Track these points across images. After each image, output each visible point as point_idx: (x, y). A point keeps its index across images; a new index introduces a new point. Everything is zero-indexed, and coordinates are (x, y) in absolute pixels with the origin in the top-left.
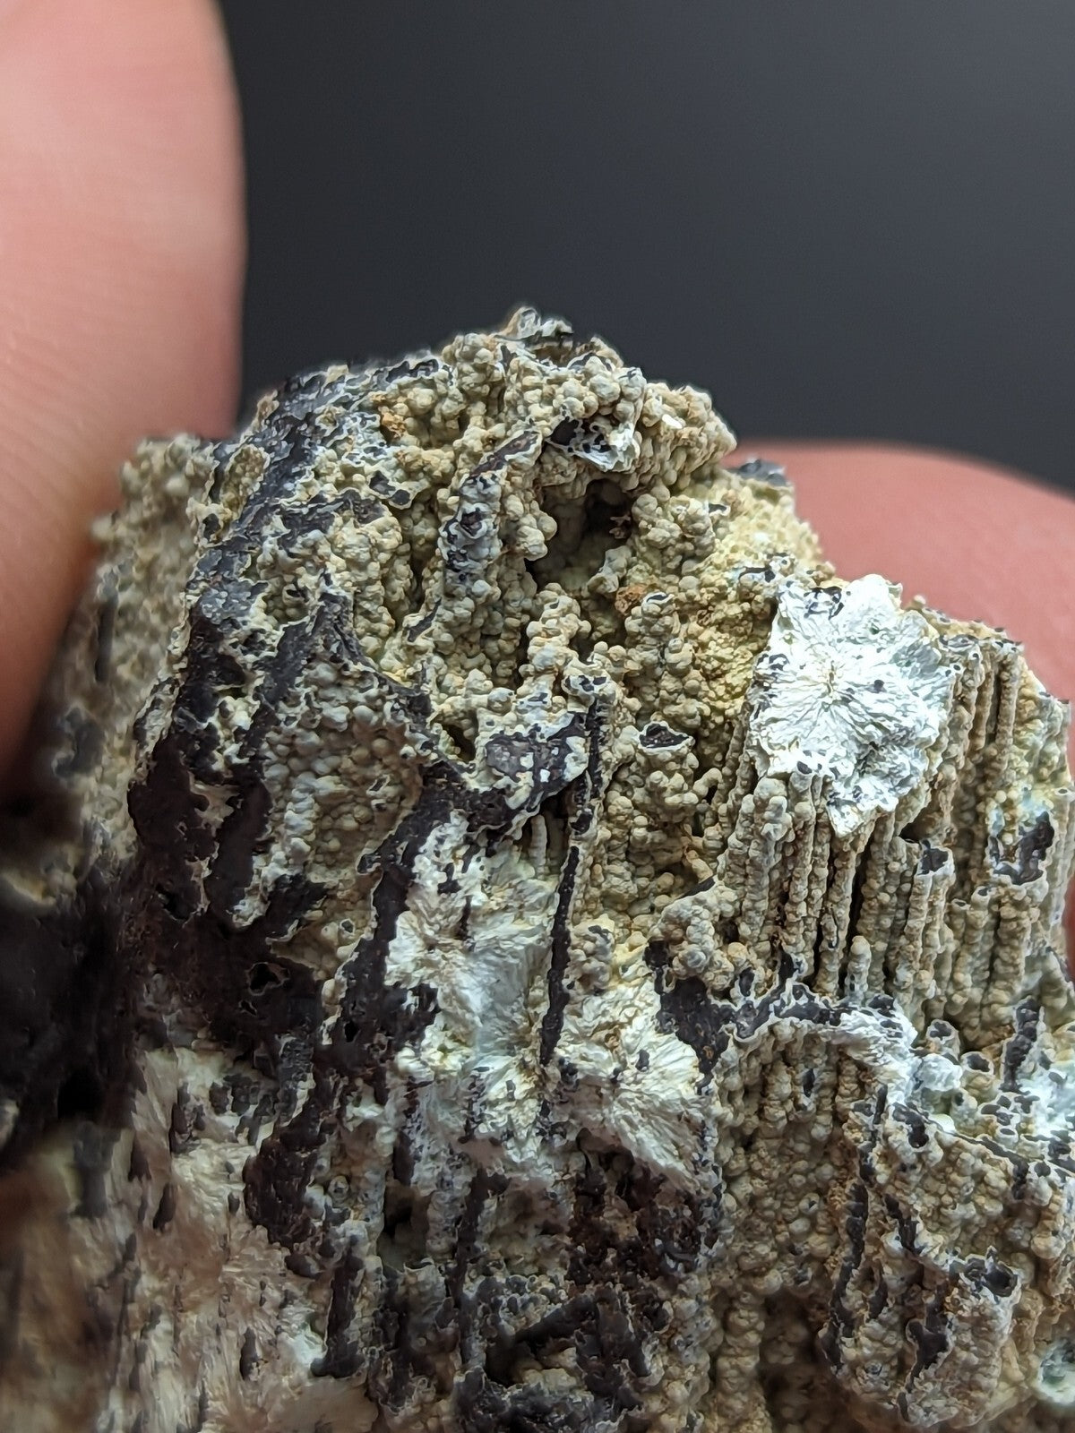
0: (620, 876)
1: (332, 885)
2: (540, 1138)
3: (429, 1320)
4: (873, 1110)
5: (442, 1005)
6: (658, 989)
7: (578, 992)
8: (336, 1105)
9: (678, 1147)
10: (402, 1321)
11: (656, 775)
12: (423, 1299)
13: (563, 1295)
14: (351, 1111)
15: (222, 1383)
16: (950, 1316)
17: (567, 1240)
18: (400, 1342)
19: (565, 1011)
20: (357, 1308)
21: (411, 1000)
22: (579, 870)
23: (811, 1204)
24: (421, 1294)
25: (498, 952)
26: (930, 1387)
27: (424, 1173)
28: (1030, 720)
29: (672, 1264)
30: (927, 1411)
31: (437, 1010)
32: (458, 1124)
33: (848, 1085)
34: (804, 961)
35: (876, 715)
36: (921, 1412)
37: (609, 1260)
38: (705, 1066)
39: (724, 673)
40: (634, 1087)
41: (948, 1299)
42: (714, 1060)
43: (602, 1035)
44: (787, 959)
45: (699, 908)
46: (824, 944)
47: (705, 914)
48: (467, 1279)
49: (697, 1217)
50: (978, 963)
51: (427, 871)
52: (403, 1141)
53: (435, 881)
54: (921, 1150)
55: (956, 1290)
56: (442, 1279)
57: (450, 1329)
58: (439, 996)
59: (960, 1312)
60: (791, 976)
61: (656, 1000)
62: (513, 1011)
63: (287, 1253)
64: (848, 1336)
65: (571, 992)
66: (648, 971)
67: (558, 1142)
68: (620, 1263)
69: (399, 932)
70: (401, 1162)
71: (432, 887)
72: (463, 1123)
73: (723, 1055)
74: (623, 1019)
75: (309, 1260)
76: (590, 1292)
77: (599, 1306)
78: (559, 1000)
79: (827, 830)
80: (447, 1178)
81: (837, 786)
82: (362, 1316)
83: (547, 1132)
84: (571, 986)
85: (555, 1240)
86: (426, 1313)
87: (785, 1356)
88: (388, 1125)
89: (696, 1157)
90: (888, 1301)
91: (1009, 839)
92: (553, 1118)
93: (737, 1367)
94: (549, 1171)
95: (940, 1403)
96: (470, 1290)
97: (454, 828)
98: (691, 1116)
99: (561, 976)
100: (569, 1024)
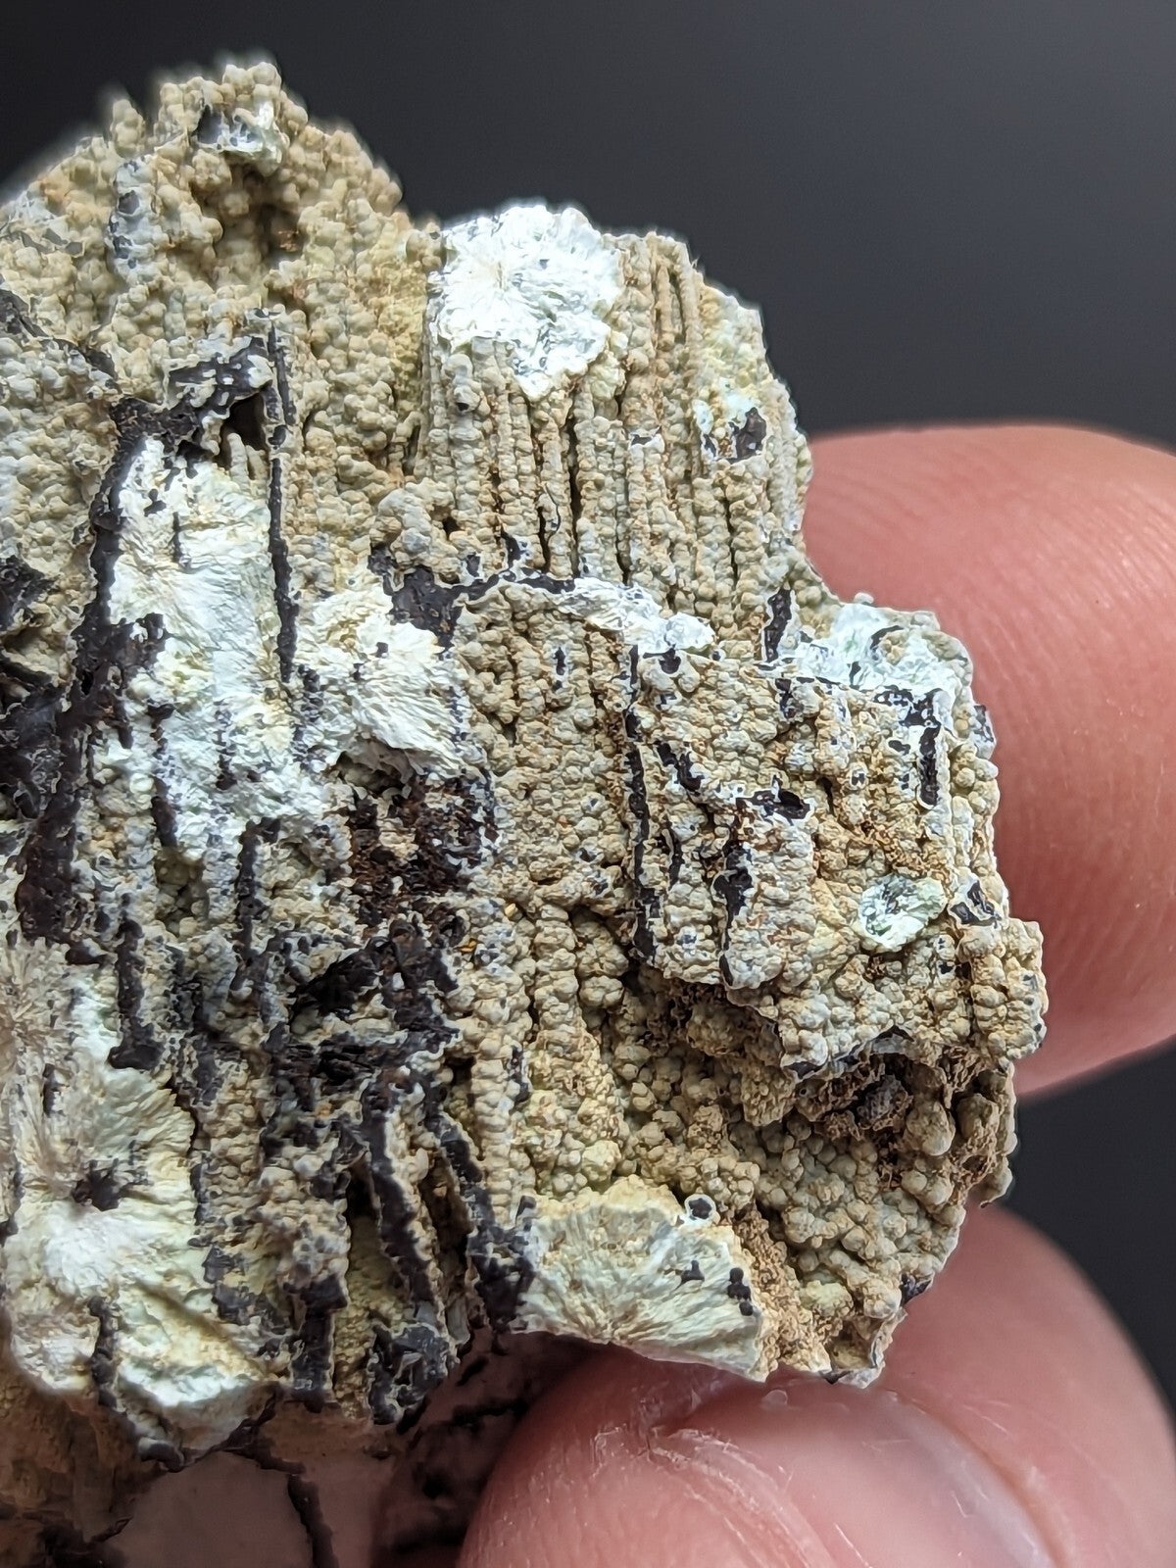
0: (333, 507)
1: (52, 576)
2: (298, 764)
3: (224, 989)
4: (629, 673)
5: (170, 630)
6: (388, 590)
7: (306, 599)
8: (84, 762)
9: (433, 726)
10: (197, 998)
11: (349, 398)
12: (213, 965)
13: (357, 940)
14: (99, 758)
15: (32, 1145)
16: (746, 846)
17: (349, 882)
18: (200, 1024)
19: (296, 623)
20: (145, 984)
21: (138, 631)
22: (283, 479)
23: (594, 802)
24: (210, 960)
25: (217, 568)
26: (746, 935)
27: (188, 827)
28: (717, 321)
29: (454, 862)
30: (749, 963)
31: (166, 635)
32: (210, 760)
33: (601, 656)
34: (529, 542)
35: (544, 285)
36: (744, 967)
37: (396, 891)
38: (444, 640)
39: (407, 326)
40: (377, 674)
41: (741, 831)
42: (451, 633)
43: (337, 636)
44: (511, 543)
45: (410, 496)
46: (548, 527)
47: (417, 500)
48: (254, 937)
49: (471, 804)
50: (716, 555)
51: (131, 500)
52: (159, 786)
53: (139, 506)
54: (675, 675)
55: (746, 820)
56: (230, 946)
57: (245, 990)
58: (166, 620)
59: (756, 841)
60: (518, 558)
61: (387, 601)
62: (248, 641)
63: (66, 948)
64: (656, 916)
65: (298, 602)
66: (373, 576)
67: (318, 766)
68: (409, 889)
69: (117, 575)
70: (162, 813)
71: (138, 512)
72: (216, 759)
73: (459, 621)
74: (355, 617)
75: (88, 942)
76: (383, 930)
77: (394, 940)
78: (287, 611)
79: (521, 399)
80: (215, 832)
81: (521, 353)
82: (153, 992)
83: (305, 757)
84: (297, 596)
85: (339, 887)
86: (219, 984)
87: (608, 991)
88: (140, 771)
89: (452, 730)
90: (684, 857)
91: (720, 432)
92: (308, 741)
93: (556, 993)
94: (317, 802)
95: (762, 952)
96: (259, 945)
97: (152, 451)
98: (440, 685)
99: (286, 588)
100: (302, 632)
